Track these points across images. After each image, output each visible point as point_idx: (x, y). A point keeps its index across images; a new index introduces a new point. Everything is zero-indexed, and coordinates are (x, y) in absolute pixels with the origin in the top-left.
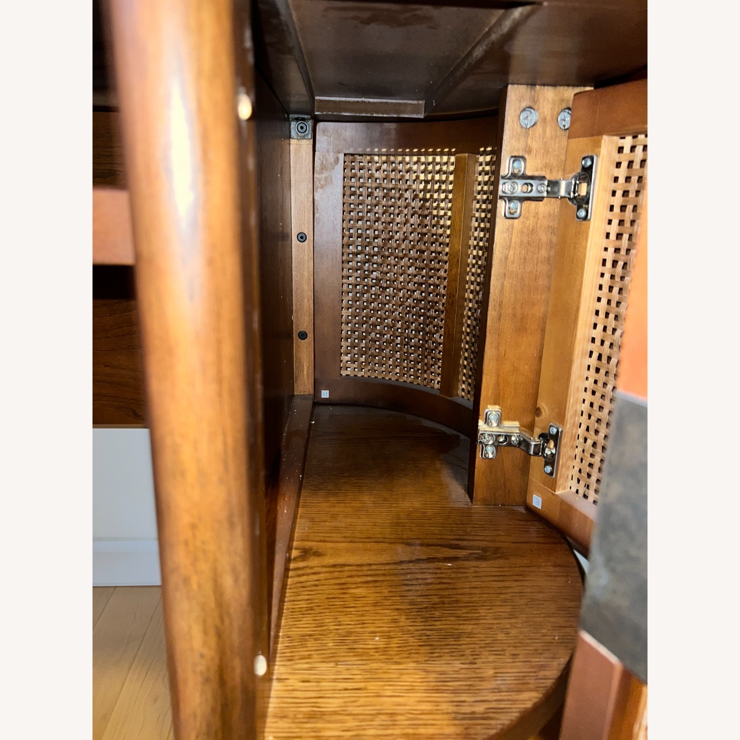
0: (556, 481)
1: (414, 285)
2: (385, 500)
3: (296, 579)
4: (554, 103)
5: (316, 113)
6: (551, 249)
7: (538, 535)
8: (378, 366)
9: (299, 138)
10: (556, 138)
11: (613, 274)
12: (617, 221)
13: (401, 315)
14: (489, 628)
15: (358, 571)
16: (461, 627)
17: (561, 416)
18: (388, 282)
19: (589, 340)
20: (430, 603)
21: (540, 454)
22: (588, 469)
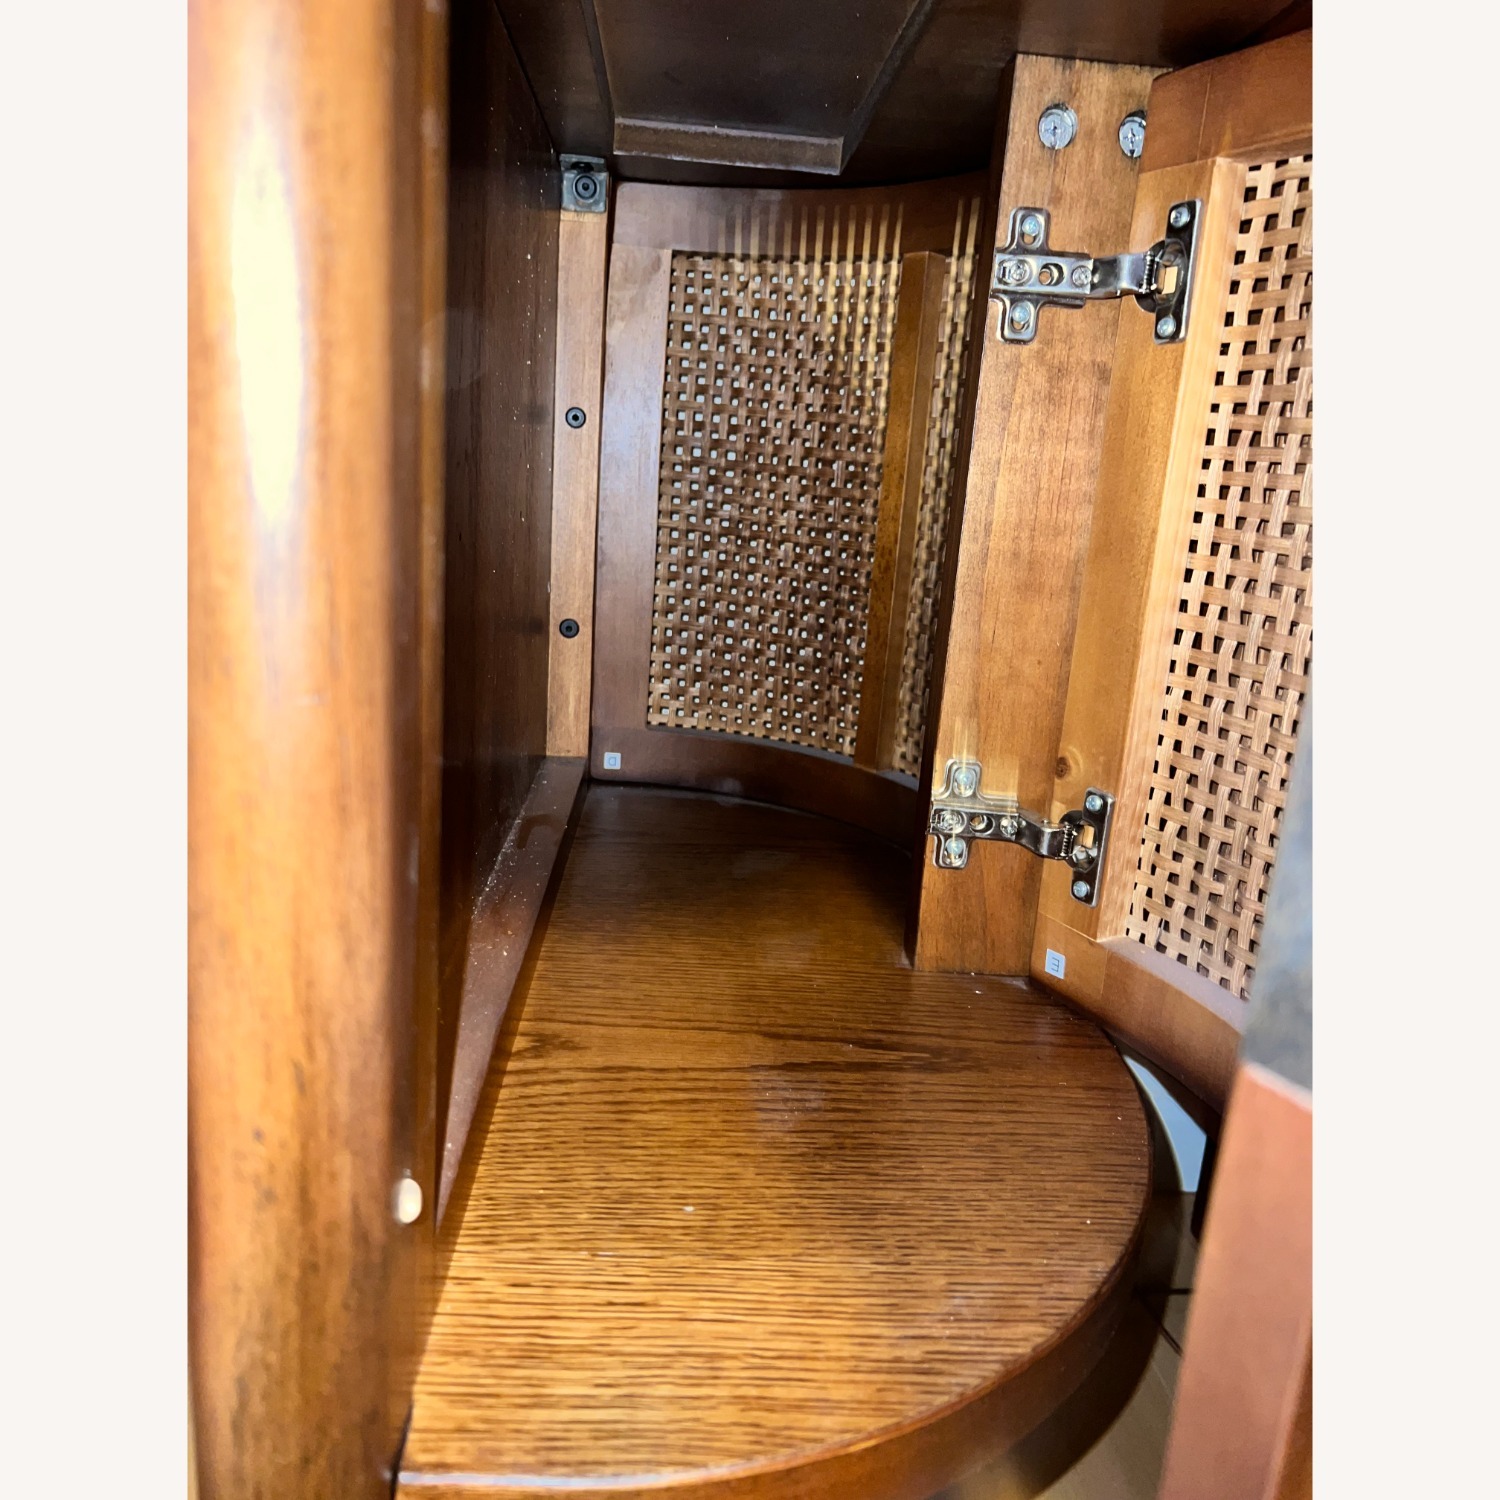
0: (1098, 914)
1: (809, 533)
2: (726, 954)
3: (518, 1091)
4: (1110, 100)
5: (615, 153)
6: (1097, 412)
7: (1057, 1031)
8: (728, 707)
9: (578, 209)
10: (1114, 174)
11: (1230, 459)
12: (1241, 346)
13: (779, 597)
14: (941, 1198)
15: (657, 1080)
16: (879, 1194)
17: (1112, 769)
18: (755, 528)
19: (1174, 605)
20: (812, 1146)
21: (1063, 854)
22: (1167, 888)
